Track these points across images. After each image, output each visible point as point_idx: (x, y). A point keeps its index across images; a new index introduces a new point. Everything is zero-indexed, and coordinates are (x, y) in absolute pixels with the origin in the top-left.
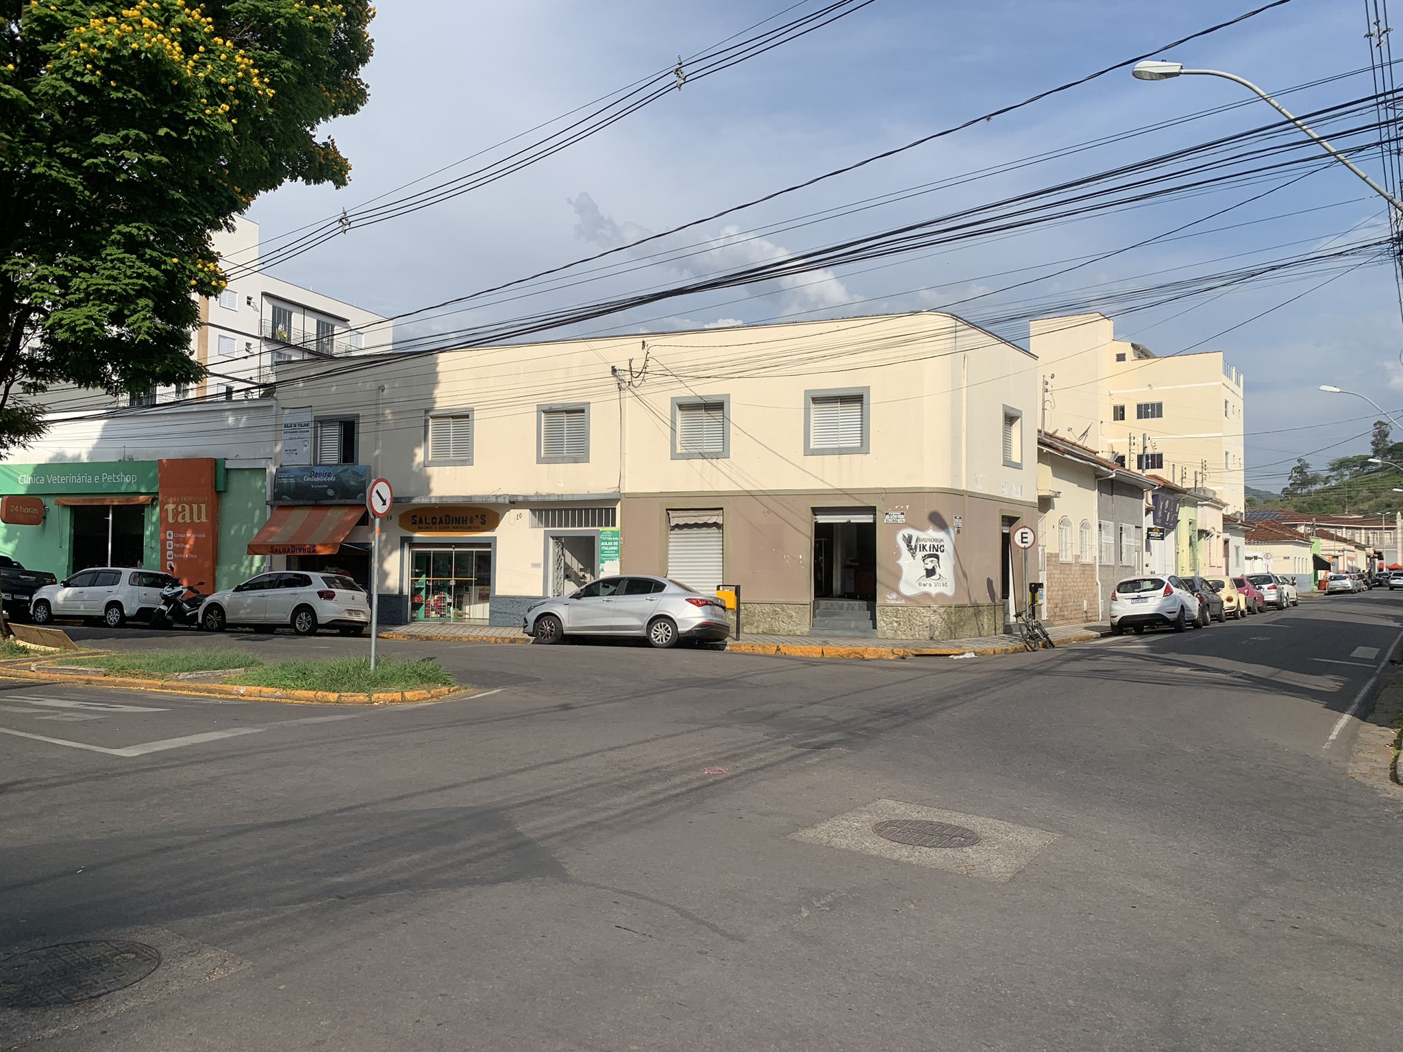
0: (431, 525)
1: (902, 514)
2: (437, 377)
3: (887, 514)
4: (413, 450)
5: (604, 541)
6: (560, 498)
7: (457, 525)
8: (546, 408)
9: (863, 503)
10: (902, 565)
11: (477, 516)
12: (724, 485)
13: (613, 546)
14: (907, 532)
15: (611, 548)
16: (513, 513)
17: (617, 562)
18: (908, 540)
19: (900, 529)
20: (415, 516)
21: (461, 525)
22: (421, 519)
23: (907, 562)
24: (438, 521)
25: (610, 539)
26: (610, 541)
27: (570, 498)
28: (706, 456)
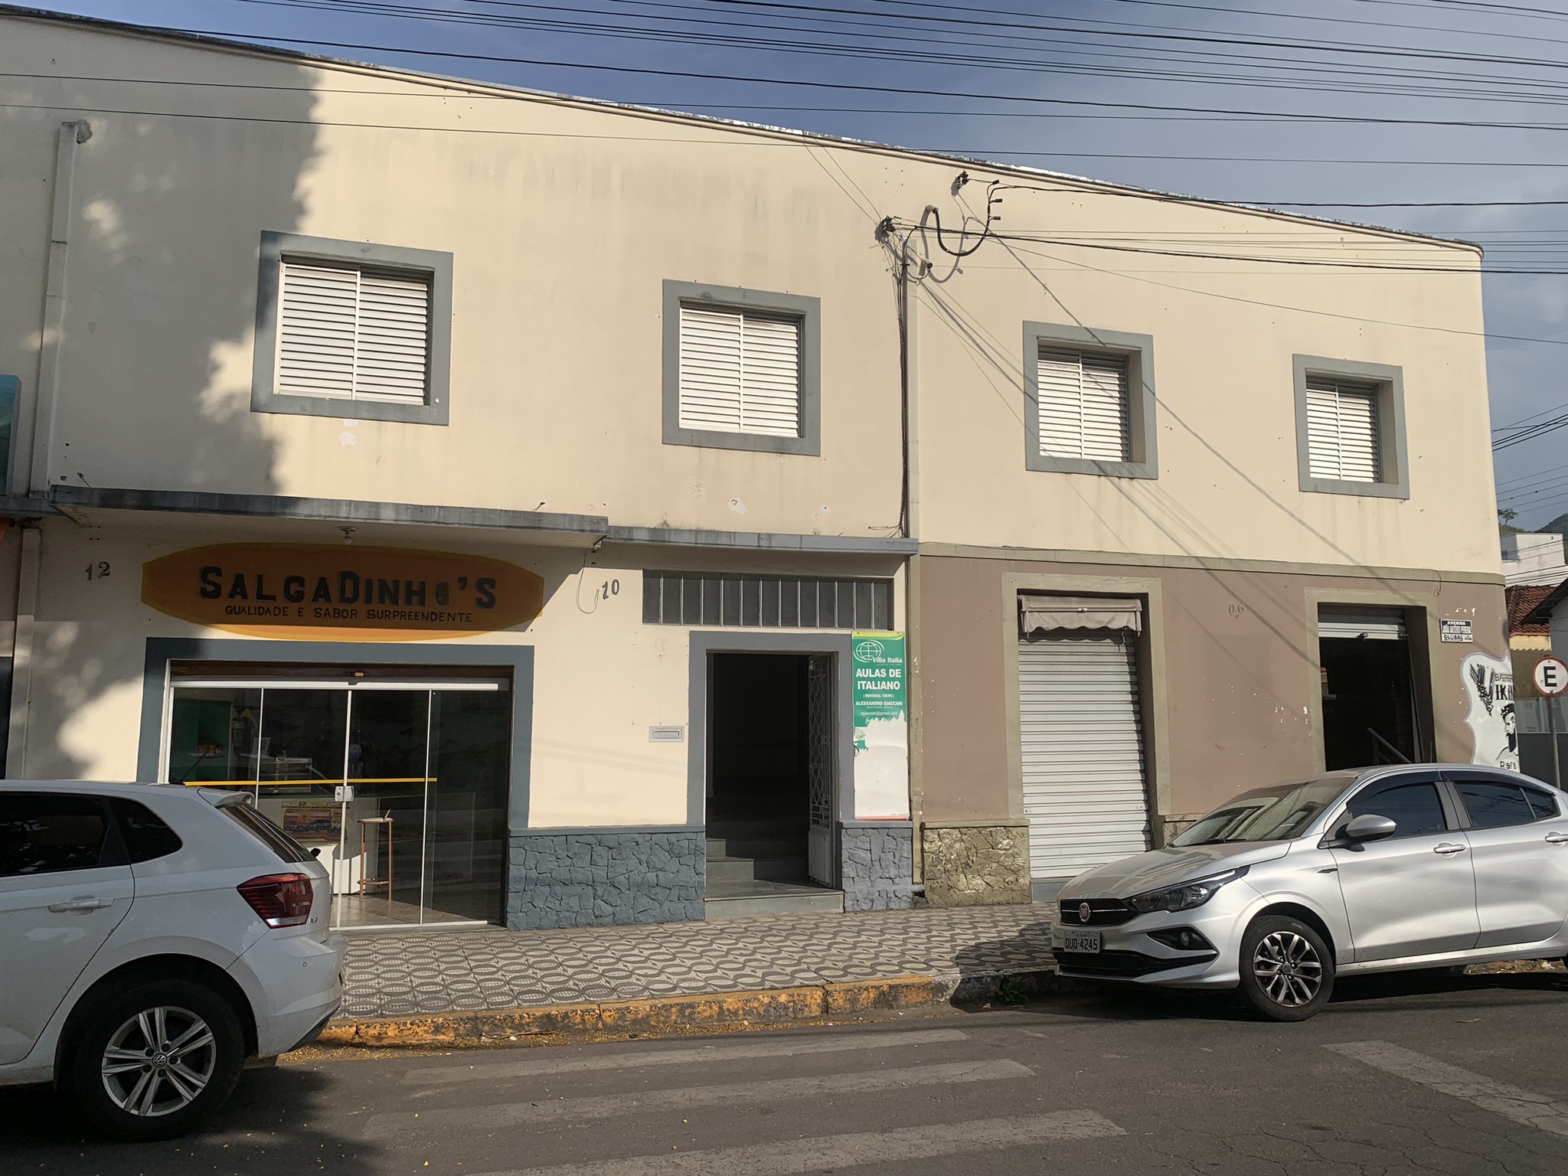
0: (282, 601)
1: (1468, 624)
2: (312, 136)
3: (1445, 623)
4: (206, 352)
5: (864, 666)
6: (764, 544)
7: (388, 606)
8: (693, 294)
9: (1406, 598)
10: (1474, 727)
11: (463, 581)
12: (1149, 544)
13: (887, 679)
14: (1477, 659)
15: (883, 686)
16: (593, 577)
17: (900, 722)
18: (1479, 676)
19: (1465, 655)
20: (218, 572)
21: (401, 607)
22: (239, 580)
23: (1480, 720)
24: (310, 589)
25: (880, 660)
26: (880, 666)
27: (793, 546)
28: (1109, 469)
